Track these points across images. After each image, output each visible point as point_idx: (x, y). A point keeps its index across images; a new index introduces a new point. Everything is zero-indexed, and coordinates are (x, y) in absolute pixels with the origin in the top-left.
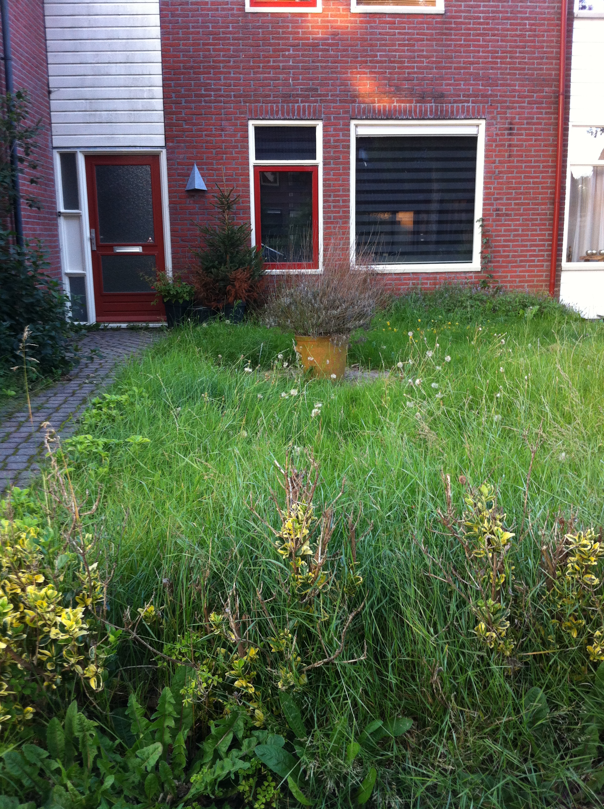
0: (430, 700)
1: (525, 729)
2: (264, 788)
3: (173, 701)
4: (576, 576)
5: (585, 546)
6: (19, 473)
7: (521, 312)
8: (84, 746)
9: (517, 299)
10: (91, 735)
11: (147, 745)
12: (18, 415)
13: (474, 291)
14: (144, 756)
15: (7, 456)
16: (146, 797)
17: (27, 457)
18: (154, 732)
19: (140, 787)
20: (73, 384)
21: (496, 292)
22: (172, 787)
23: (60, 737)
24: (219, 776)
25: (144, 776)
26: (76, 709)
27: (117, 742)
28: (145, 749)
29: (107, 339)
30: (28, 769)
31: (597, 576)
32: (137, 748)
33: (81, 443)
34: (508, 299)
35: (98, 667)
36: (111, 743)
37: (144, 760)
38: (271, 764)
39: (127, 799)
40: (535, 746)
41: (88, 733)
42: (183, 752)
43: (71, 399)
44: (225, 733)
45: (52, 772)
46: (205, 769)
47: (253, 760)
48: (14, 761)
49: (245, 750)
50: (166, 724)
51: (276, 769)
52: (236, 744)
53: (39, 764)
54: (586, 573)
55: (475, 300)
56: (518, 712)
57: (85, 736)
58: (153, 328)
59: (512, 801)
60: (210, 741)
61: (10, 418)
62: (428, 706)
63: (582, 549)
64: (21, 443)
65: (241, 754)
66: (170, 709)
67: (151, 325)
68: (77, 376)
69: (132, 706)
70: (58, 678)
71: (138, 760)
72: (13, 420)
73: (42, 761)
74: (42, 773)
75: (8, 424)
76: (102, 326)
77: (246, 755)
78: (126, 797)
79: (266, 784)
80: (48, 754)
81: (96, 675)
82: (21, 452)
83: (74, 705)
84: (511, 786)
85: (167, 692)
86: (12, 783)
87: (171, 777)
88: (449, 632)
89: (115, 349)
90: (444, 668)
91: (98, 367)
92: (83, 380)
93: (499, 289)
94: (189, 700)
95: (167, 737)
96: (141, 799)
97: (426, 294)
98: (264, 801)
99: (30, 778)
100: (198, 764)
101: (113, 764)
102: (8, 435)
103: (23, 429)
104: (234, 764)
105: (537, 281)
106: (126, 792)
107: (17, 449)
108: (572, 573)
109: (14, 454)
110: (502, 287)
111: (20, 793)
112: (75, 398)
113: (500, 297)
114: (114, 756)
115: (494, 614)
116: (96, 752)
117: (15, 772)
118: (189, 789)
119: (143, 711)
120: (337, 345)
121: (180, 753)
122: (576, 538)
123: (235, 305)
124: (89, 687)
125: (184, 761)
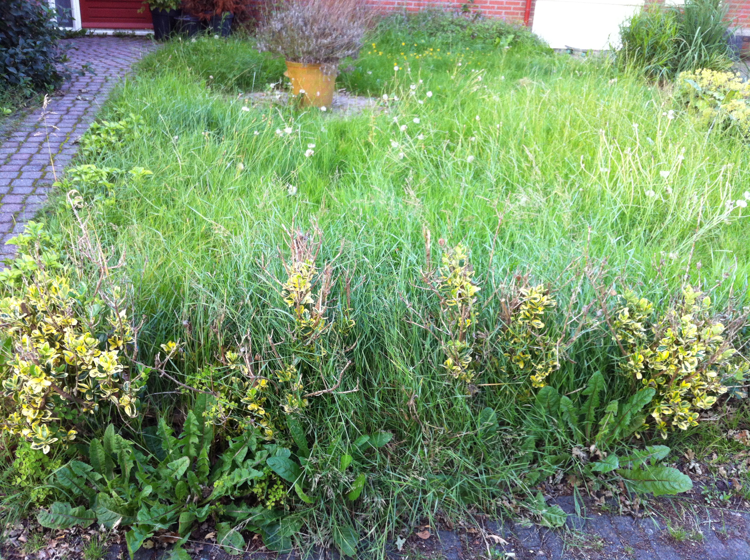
0: (407, 418)
1: (480, 441)
2: (274, 490)
3: (197, 423)
4: (527, 321)
5: (535, 299)
6: (26, 198)
7: (497, 40)
8: (122, 460)
9: (494, 27)
10: (128, 452)
11: (176, 459)
12: (16, 134)
13: (455, 16)
14: (174, 468)
15: (12, 180)
16: (177, 499)
17: (31, 181)
18: (181, 447)
19: (172, 491)
20: (67, 100)
21: (476, 18)
22: (198, 491)
23: (100, 454)
24: (238, 483)
25: (174, 483)
26: (113, 431)
27: (151, 455)
28: (174, 462)
29: (95, 47)
30: (75, 480)
31: (542, 321)
32: (168, 462)
33: (86, 173)
34: (487, 27)
35: (131, 398)
36: (145, 457)
37: (174, 471)
38: (280, 472)
39: (161, 501)
40: (487, 454)
41: (124, 450)
42: (207, 463)
43: (66, 117)
44: (241, 446)
45: (96, 482)
46: (225, 477)
47: (265, 469)
48: (64, 475)
49: (258, 460)
50: (191, 441)
51: (284, 476)
52: (250, 455)
53: (85, 476)
54: (535, 318)
55: (456, 25)
56: (474, 428)
57: (122, 452)
58: (141, 37)
59: (467, 495)
60: (229, 453)
61: (9, 138)
62: (405, 423)
63: (533, 301)
64: (23, 166)
65: (255, 463)
66: (194, 429)
67: (138, 33)
68: (69, 91)
69: (161, 428)
70: (96, 406)
71: (169, 471)
72: (12, 140)
73: (87, 473)
74: (87, 483)
75: (8, 144)
76: (88, 32)
77: (259, 465)
78: (160, 500)
79: (276, 487)
80: (92, 468)
81: (130, 404)
82: (25, 175)
83: (111, 428)
84: (467, 484)
85: (192, 415)
86: (64, 492)
87: (197, 483)
88: (423, 365)
89: (103, 60)
90: (419, 396)
91: (89, 81)
92: (76, 95)
93: (478, 15)
94: (211, 422)
95: (193, 451)
96: (172, 500)
97: (410, 15)
98: (274, 500)
99: (78, 487)
100: (218, 471)
101: (149, 475)
102: (10, 156)
103: (23, 150)
104: (250, 473)
105: (514, 9)
106: (160, 496)
107: (20, 172)
108: (524, 319)
109: (19, 177)
110: (481, 12)
111: (71, 499)
112: (70, 117)
113: (479, 24)
114: (147, 467)
115: (460, 352)
116: (132, 465)
117: (66, 484)
118: (211, 491)
119: (171, 431)
120: (327, 74)
121: (204, 464)
122: (529, 292)
123: (223, 17)
124: (124, 413)
125: (207, 469)
